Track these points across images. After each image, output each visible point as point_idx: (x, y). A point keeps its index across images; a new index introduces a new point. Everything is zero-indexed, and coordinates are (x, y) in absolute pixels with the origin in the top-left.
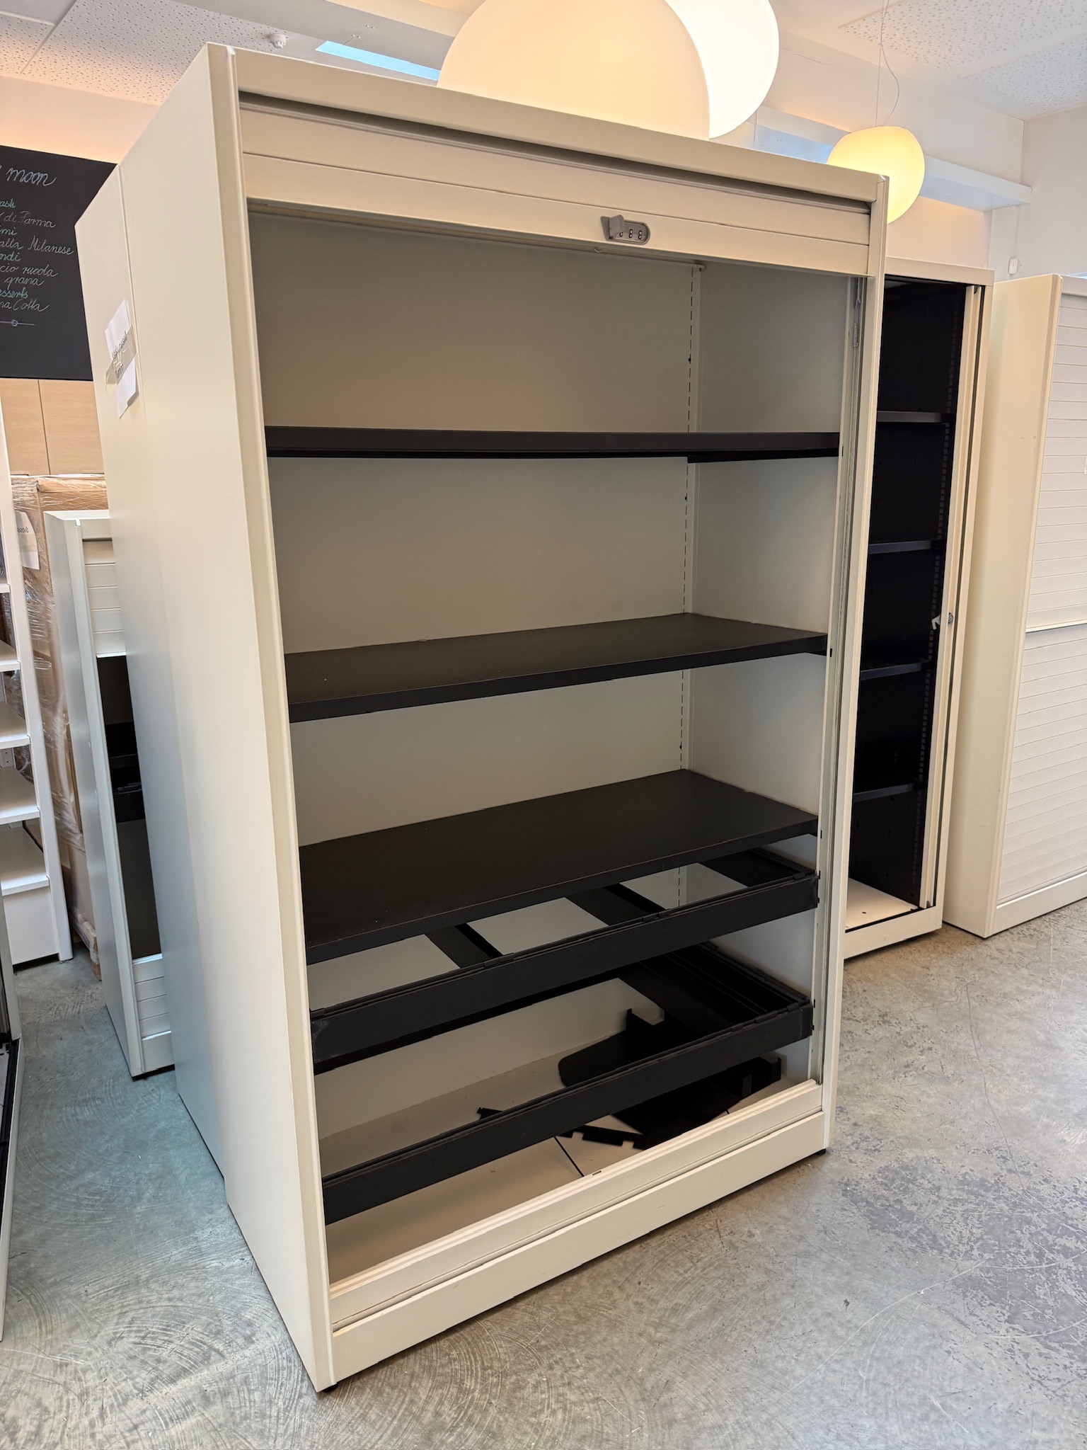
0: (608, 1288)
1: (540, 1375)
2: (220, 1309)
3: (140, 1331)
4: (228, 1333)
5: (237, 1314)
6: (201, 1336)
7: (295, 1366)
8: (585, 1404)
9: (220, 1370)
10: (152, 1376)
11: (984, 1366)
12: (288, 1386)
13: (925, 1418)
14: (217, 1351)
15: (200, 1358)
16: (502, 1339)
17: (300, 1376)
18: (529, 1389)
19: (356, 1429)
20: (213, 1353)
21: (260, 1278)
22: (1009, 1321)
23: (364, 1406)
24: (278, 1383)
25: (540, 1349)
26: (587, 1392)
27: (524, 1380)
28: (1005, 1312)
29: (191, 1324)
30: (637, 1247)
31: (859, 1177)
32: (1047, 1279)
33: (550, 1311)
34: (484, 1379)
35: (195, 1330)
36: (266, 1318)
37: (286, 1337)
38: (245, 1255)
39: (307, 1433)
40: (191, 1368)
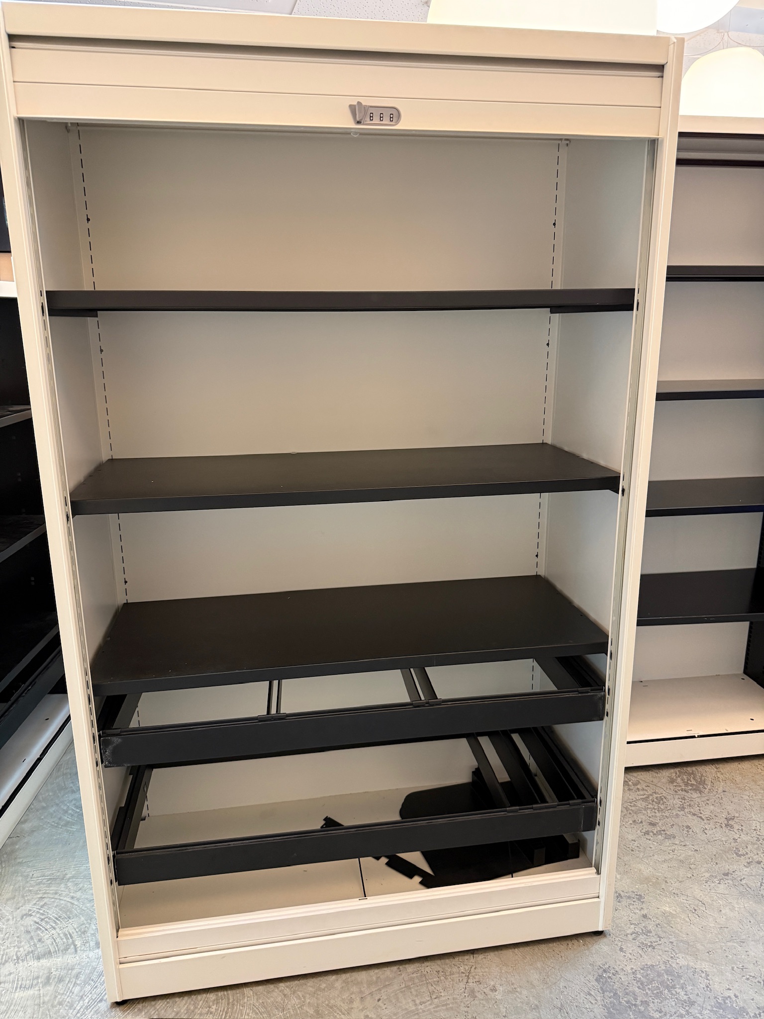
0: (353, 996)
3: (43, 914)
4: (89, 935)
6: (73, 931)
9: (68, 961)
10: (30, 950)
12: (99, 990)
14: (75, 946)
15: (62, 948)
16: (253, 1008)
20: (72, 946)
29: (73, 920)
30: (395, 968)
31: (621, 967)
33: (300, 999)
35: (71, 926)
40: (54, 953)
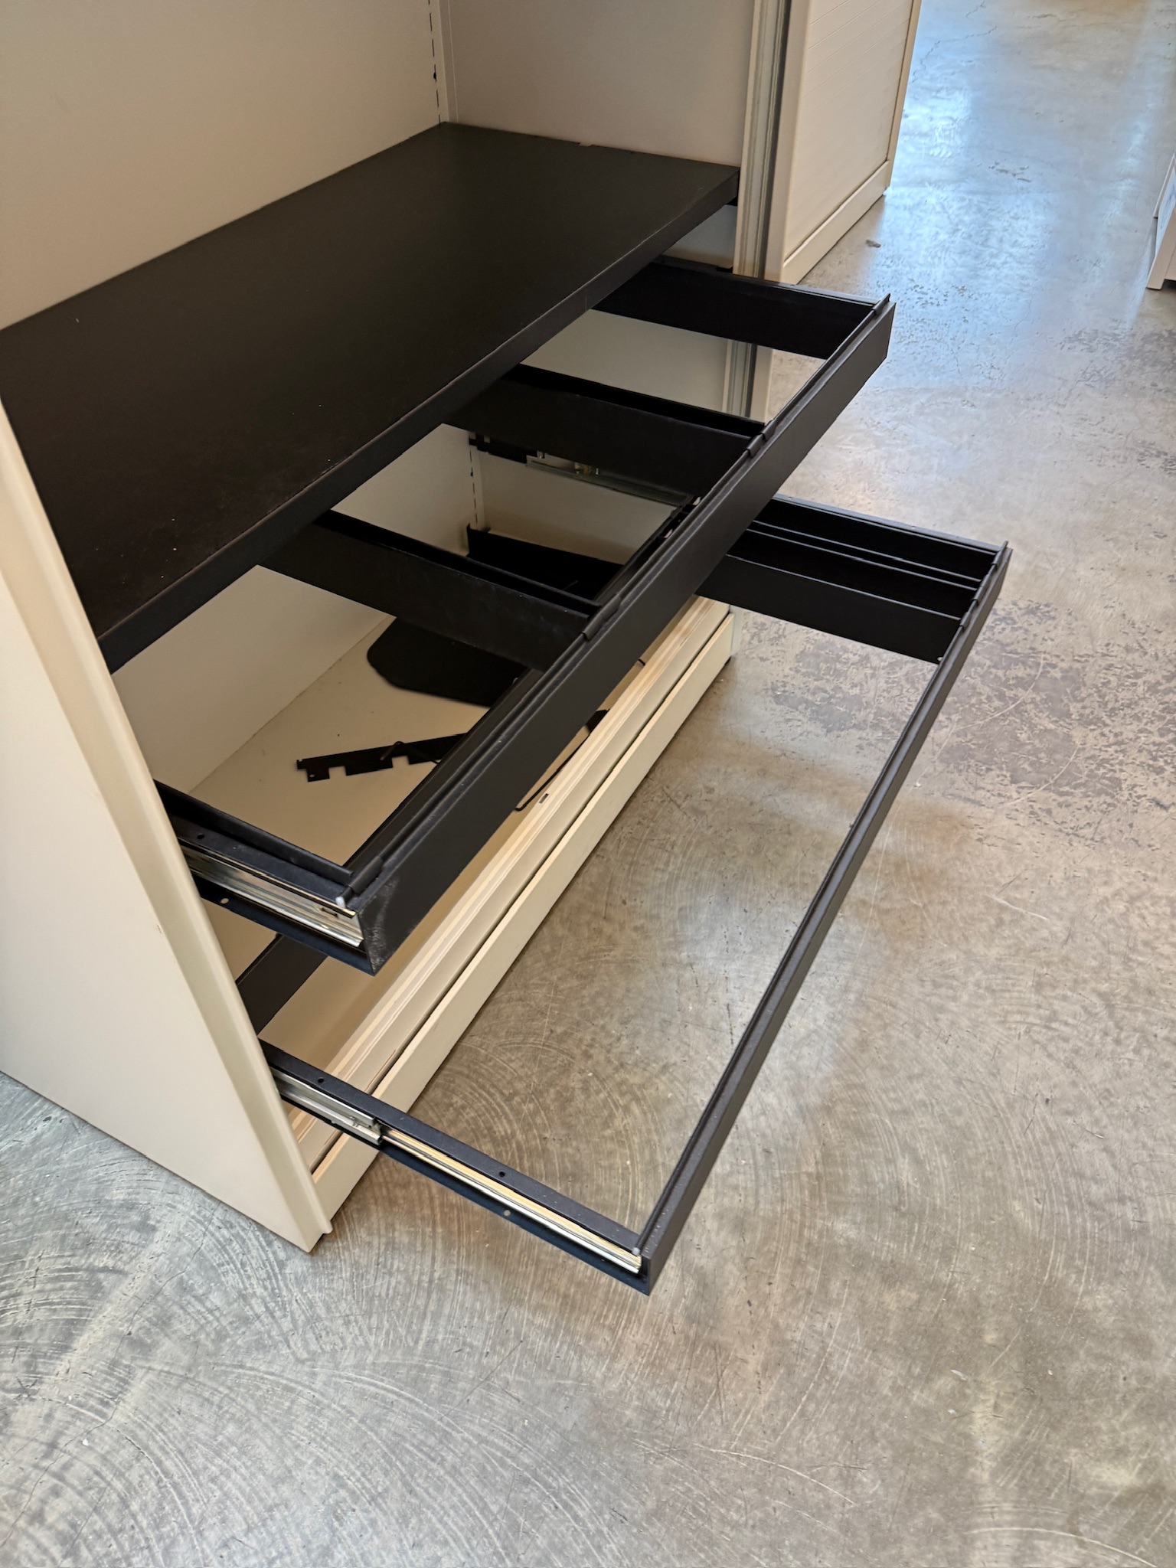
0: (593, 925)
1: (581, 1072)
2: (64, 1209)
4: (104, 1235)
5: (99, 1202)
6: (63, 1260)
7: (244, 1229)
8: (657, 1081)
9: (131, 1294)
10: (23, 1359)
11: (1020, 840)
12: (253, 1262)
13: (1000, 922)
14: (105, 1269)
15: (84, 1295)
16: (506, 1049)
17: (261, 1239)
18: (580, 1097)
19: (392, 1265)
20: (102, 1276)
21: (96, 1133)
22: (1014, 781)
23: (383, 1232)
24: (235, 1266)
25: (561, 1039)
26: (648, 1064)
27: (566, 1088)
28: (1004, 773)
29: (32, 1252)
31: (781, 675)
32: (1022, 721)
33: (542, 986)
34: (517, 1113)
35: (46, 1259)
36: (150, 1184)
37: (201, 1196)
38: (49, 1111)
39: (328, 1310)
40: (81, 1315)
